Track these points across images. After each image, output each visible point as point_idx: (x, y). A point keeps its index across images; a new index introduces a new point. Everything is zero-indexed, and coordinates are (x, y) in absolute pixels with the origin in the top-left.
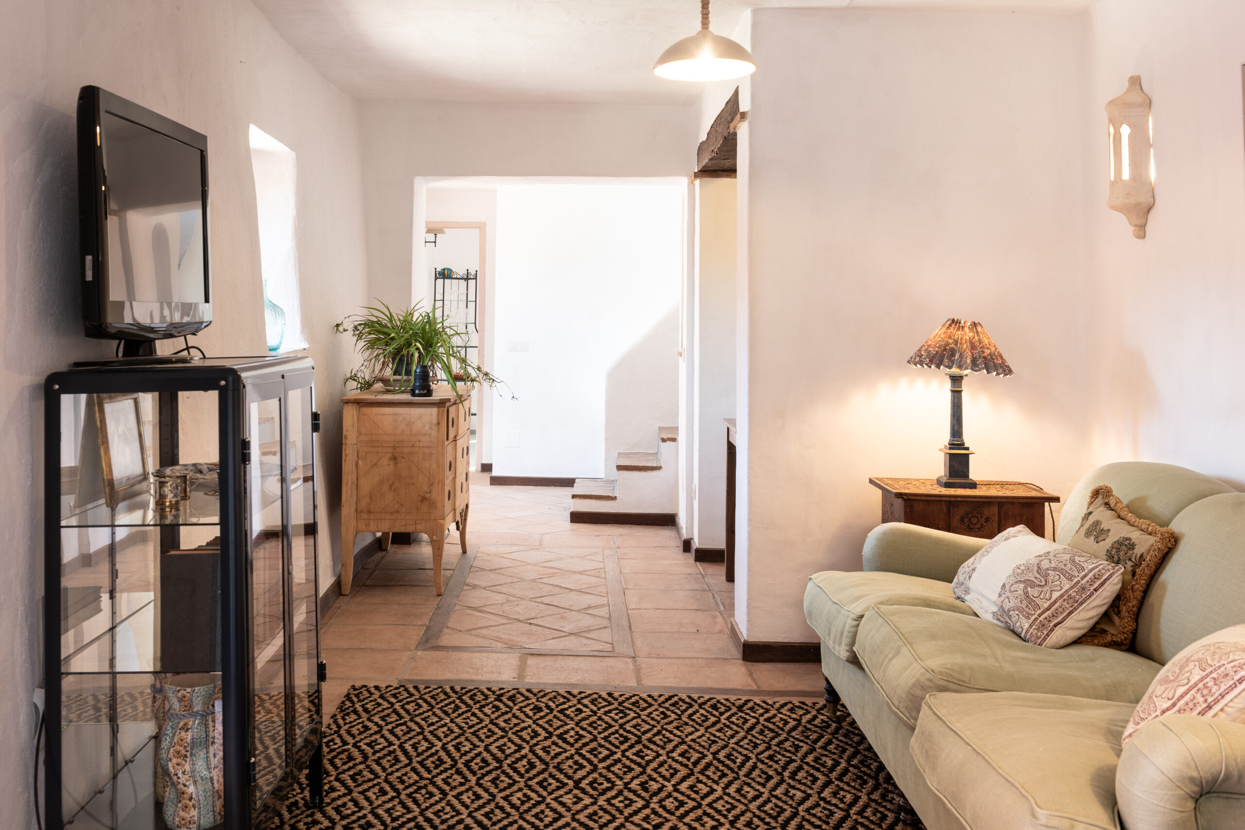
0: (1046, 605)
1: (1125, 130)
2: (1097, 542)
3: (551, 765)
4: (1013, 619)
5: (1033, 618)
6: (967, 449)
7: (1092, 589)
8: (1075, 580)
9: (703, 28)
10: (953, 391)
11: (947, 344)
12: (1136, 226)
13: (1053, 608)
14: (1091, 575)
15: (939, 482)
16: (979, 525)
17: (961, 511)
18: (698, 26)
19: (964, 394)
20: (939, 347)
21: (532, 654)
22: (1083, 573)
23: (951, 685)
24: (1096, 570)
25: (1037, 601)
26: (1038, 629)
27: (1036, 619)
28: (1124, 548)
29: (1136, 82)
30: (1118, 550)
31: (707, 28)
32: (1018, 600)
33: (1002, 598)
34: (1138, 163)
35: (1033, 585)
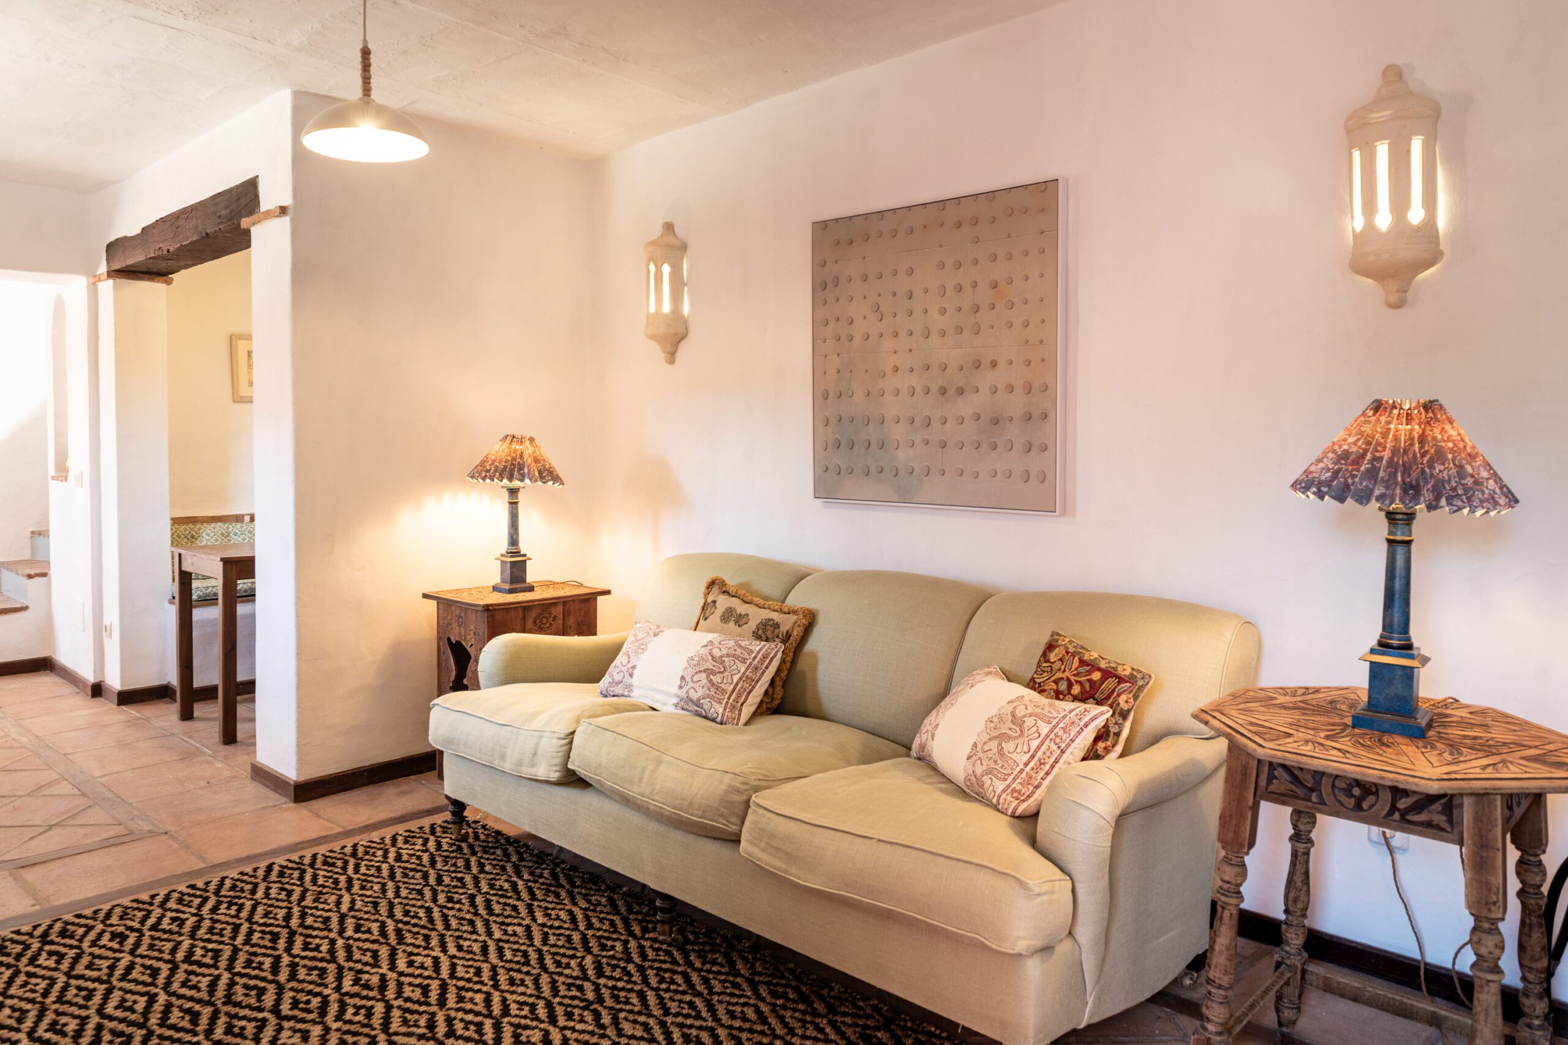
0: (731, 689)
1: (666, 269)
2: (739, 626)
3: (219, 1003)
4: (706, 707)
5: (724, 702)
6: (525, 555)
7: (763, 667)
8: (748, 662)
9: (365, 95)
10: (511, 503)
11: (514, 459)
12: (669, 353)
13: (737, 690)
14: (760, 655)
15: (495, 589)
16: (548, 625)
17: (534, 614)
18: (359, 93)
19: (520, 505)
20: (507, 461)
21: (23, 867)
22: (753, 655)
23: (764, 783)
24: (764, 650)
25: (722, 686)
26: (731, 711)
27: (727, 703)
28: (769, 628)
29: (669, 227)
30: (765, 631)
31: (369, 96)
32: (706, 688)
33: (685, 690)
34: (676, 298)
35: (714, 673)
